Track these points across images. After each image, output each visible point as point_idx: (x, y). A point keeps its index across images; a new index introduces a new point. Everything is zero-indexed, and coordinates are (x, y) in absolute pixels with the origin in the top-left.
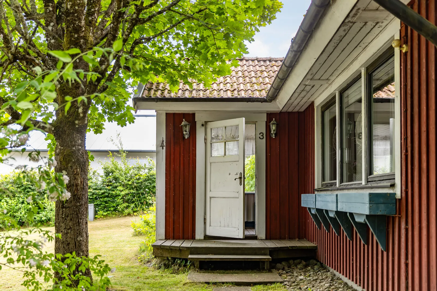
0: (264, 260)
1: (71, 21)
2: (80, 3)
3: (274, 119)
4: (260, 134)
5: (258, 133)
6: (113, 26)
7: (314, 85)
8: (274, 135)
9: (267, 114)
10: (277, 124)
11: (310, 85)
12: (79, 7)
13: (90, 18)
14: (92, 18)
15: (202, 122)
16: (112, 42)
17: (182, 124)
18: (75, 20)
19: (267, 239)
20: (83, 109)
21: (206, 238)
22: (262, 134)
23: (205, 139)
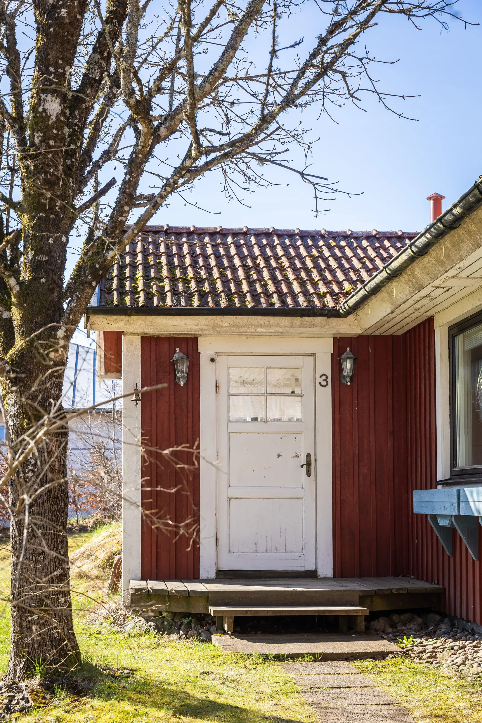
0: (355, 614)
1: (42, 168)
2: (57, 135)
3: (348, 349)
4: (320, 377)
5: (318, 376)
6: (129, 179)
7: (452, 287)
8: (348, 380)
9: (334, 339)
10: (355, 359)
11: (443, 288)
12: (55, 142)
13: (69, 162)
14: (72, 162)
15: (210, 353)
16: (126, 208)
17: (174, 358)
18: (48, 166)
19: (335, 575)
20: (65, 332)
21: (221, 577)
22: (324, 377)
23: (216, 387)
